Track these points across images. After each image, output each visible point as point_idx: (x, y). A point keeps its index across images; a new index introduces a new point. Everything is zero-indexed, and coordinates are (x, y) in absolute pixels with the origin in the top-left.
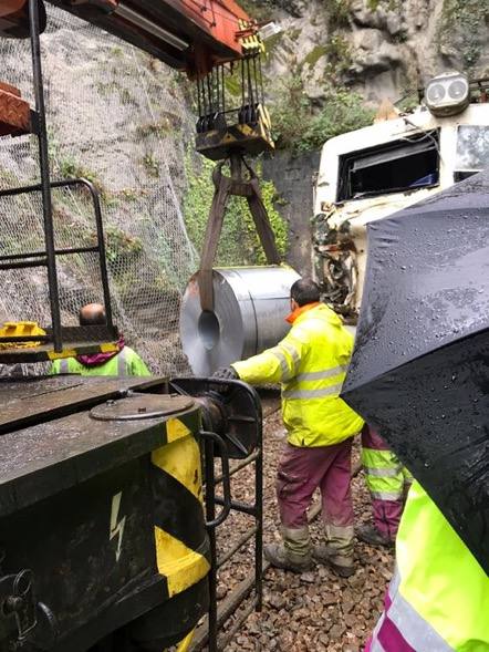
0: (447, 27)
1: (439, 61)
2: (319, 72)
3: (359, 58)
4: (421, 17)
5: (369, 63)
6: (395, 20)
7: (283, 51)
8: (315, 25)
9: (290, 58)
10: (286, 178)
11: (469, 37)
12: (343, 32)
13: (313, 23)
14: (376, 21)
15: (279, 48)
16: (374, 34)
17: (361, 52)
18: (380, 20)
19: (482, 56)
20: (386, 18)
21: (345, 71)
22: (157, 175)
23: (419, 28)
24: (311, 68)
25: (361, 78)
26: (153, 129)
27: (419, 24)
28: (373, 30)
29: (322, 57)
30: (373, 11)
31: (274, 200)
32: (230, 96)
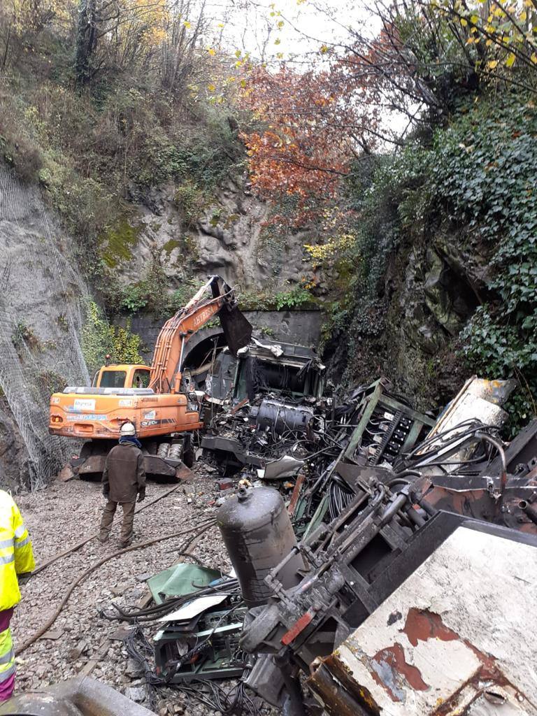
0: (262, 247)
1: (257, 268)
2: (174, 258)
3: (203, 255)
4: (246, 238)
5: (211, 261)
6: (229, 236)
7: (146, 237)
8: (171, 224)
9: (151, 243)
10: (150, 333)
11: (276, 257)
12: (192, 234)
13: (170, 222)
14: (216, 233)
15: (143, 235)
16: (214, 242)
17: (205, 251)
18: (219, 233)
19: (283, 271)
20: (222, 233)
21: (193, 262)
22: (67, 331)
23: (244, 244)
24: (168, 254)
25: (204, 269)
26: (63, 296)
27: (244, 242)
28: (213, 238)
29: (176, 248)
30: (215, 226)
31: (139, 348)
32: (107, 268)
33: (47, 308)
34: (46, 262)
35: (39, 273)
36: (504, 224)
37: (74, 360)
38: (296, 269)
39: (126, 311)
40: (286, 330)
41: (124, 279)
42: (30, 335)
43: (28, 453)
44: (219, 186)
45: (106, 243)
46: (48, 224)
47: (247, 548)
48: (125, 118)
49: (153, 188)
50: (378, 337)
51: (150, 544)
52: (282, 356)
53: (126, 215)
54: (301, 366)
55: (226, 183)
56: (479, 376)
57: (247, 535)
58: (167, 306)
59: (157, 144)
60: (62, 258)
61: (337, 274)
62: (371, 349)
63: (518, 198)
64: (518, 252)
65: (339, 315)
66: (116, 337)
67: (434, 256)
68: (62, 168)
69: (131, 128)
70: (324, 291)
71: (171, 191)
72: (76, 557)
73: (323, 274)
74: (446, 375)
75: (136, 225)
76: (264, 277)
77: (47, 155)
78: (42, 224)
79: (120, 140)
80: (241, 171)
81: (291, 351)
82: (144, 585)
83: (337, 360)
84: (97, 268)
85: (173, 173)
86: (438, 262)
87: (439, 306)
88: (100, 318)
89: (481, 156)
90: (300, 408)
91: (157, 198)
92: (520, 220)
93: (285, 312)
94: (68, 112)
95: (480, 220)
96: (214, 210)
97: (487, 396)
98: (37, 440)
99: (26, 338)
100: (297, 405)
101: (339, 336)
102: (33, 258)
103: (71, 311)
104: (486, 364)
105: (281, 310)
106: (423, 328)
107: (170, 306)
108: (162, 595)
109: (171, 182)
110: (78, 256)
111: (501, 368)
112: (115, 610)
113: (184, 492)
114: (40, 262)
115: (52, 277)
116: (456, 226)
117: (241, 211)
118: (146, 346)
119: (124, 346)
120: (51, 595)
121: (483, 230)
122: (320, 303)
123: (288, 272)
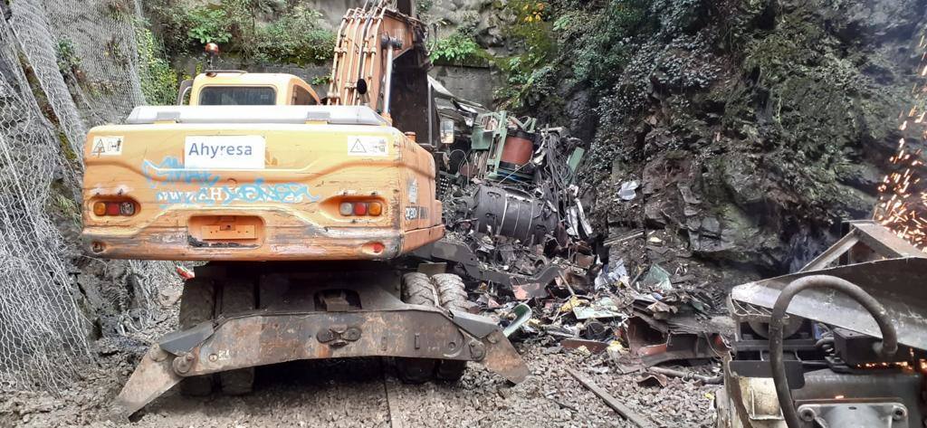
26: (112, 9)
33: (91, 27)
38: (453, 6)
39: (198, 47)
42: (77, 67)
58: (262, 45)
61: (513, 18)
70: (494, 40)
73: (493, 16)
88: (155, 55)
93: (440, 68)
103: (126, 36)
105: (436, 63)
107: (269, 44)
122: (489, 57)
123: (442, 9)
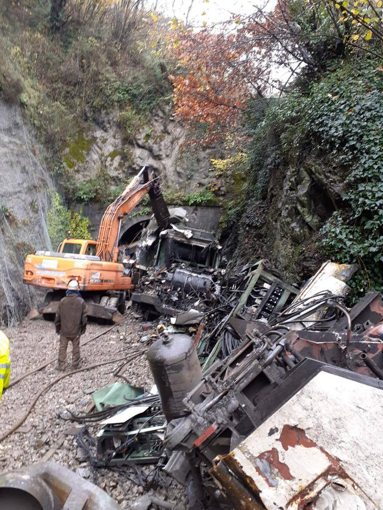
0: (180, 159)
1: (176, 173)
2: (116, 163)
3: (138, 163)
4: (169, 151)
6: (157, 149)
7: (96, 148)
9: (101, 152)
10: (96, 217)
11: (190, 167)
12: (130, 147)
13: (114, 137)
14: (147, 147)
15: (95, 145)
16: (146, 153)
17: (139, 159)
18: (150, 147)
19: (194, 177)
20: (152, 147)
21: (130, 167)
23: (167, 156)
24: (112, 160)
26: (35, 187)
27: (168, 154)
28: (145, 151)
29: (118, 156)
30: (146, 142)
31: (89, 227)
32: (67, 168)
33: (23, 196)
34: (24, 162)
35: (18, 169)
36: (357, 154)
37: (40, 233)
38: (204, 176)
39: (80, 200)
40: (194, 219)
41: (79, 177)
42: (10, 215)
43: (6, 299)
44: (151, 112)
45: (67, 150)
46: (25, 134)
47: (168, 377)
48: (85, 59)
49: (103, 112)
50: (261, 228)
51: (93, 368)
52: (192, 238)
53: (82, 131)
54: (204, 246)
55: (157, 111)
56: (332, 261)
57: (169, 367)
58: (110, 198)
59: (107, 80)
60: (35, 160)
61: (233, 181)
62: (255, 237)
63: (367, 136)
64: (365, 175)
65: (233, 211)
66: (72, 218)
67: (305, 174)
68: (37, 94)
69: (89, 67)
70: (223, 193)
71: (117, 115)
72: (40, 375)
73: (223, 180)
74: (308, 259)
75: (90, 138)
76: (181, 180)
77: (27, 83)
78: (21, 134)
79: (80, 75)
80: (167, 103)
81: (198, 235)
82: (89, 397)
83: (230, 243)
84: (60, 168)
85: (118, 102)
86: (307, 178)
87: (306, 209)
88: (60, 204)
89: (343, 104)
90: (202, 276)
91: (106, 119)
92: (368, 152)
93: (194, 207)
94: (43, 52)
95: (339, 150)
96: (147, 130)
97: (337, 275)
98: (13, 290)
99: (7, 217)
100: (200, 274)
101: (232, 226)
102: (14, 159)
103: (40, 198)
104: (337, 252)
105: (192, 205)
106: (294, 225)
107: (112, 198)
108: (102, 405)
109: (116, 108)
110: (46, 159)
111: (347, 256)
112: (68, 413)
113: (118, 331)
114: (19, 162)
115: (27, 173)
116: (322, 153)
117: (166, 132)
118: (93, 226)
119: (77, 225)
120: (22, 401)
121: (342, 157)
122: (220, 201)
123: (198, 178)
